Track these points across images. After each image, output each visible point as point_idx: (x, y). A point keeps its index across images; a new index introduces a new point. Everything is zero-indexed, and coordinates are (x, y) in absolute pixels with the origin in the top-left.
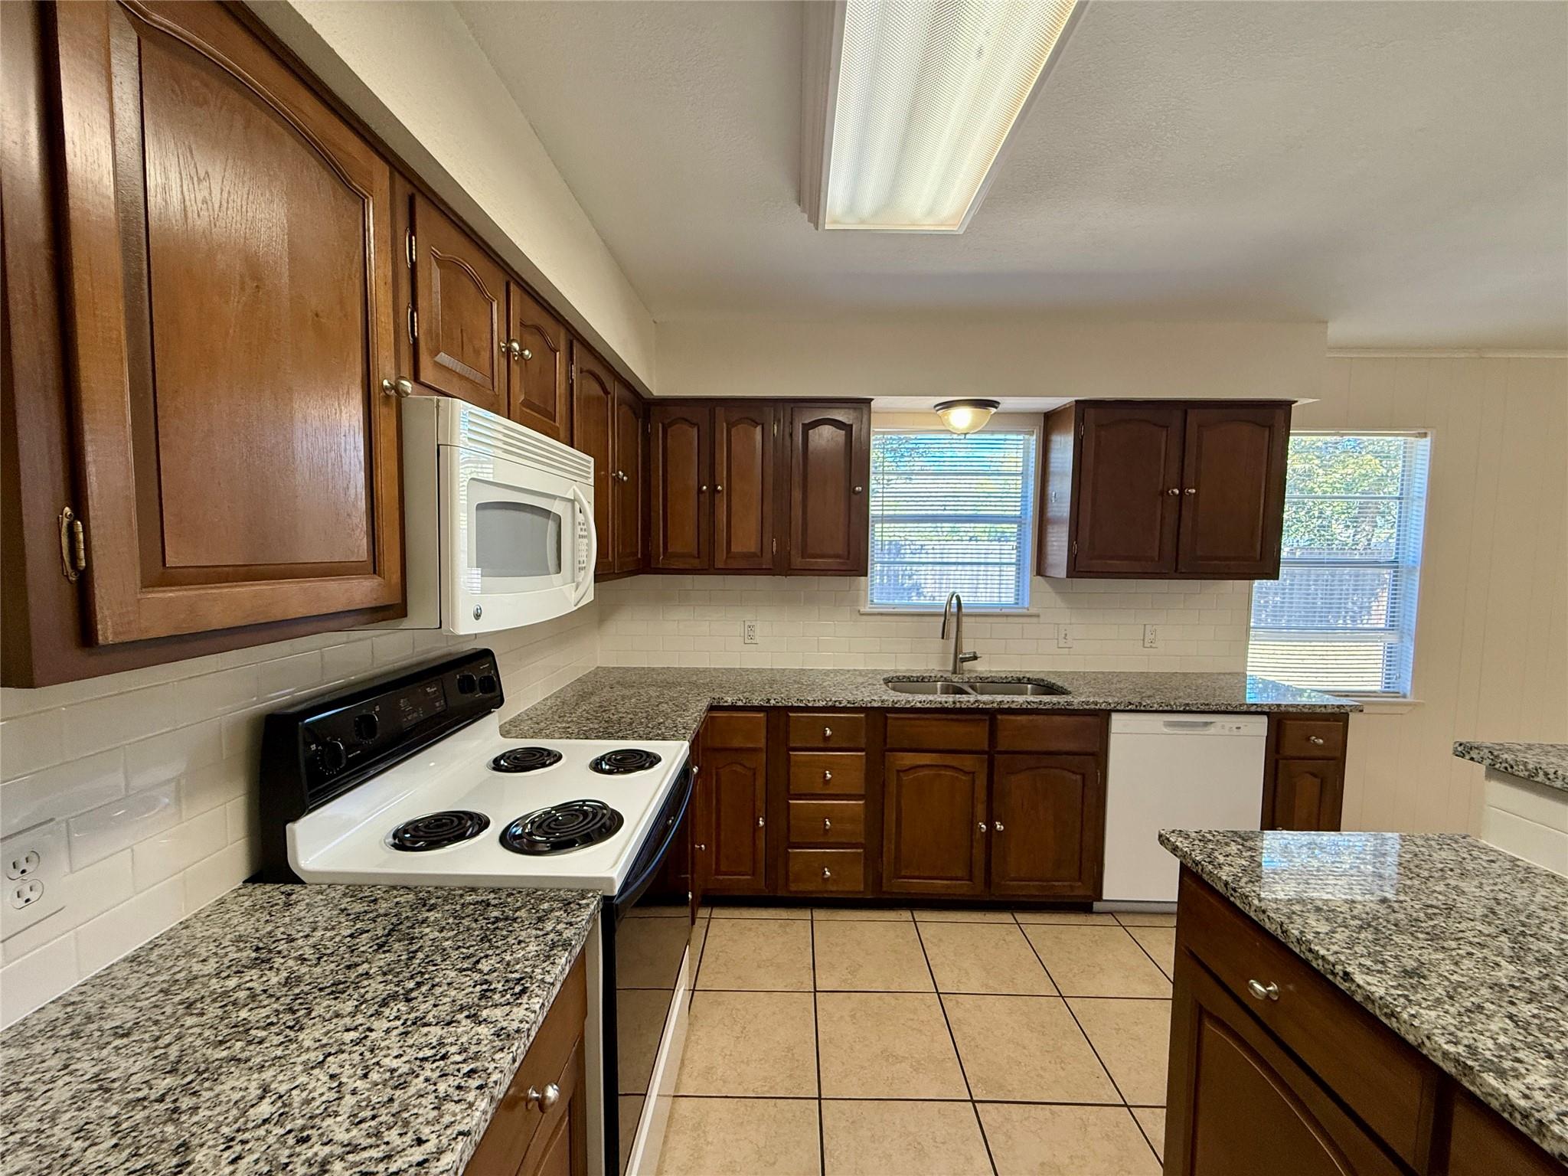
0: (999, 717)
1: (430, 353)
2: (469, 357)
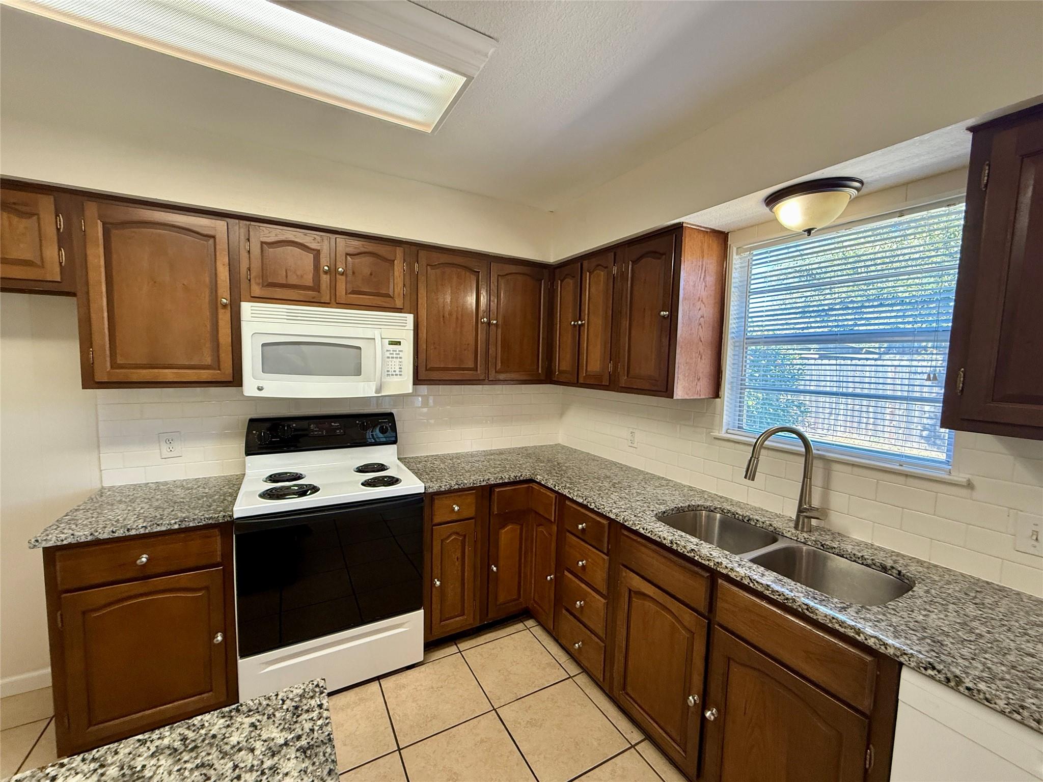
0: (720, 581)
1: (258, 284)
2: (293, 280)
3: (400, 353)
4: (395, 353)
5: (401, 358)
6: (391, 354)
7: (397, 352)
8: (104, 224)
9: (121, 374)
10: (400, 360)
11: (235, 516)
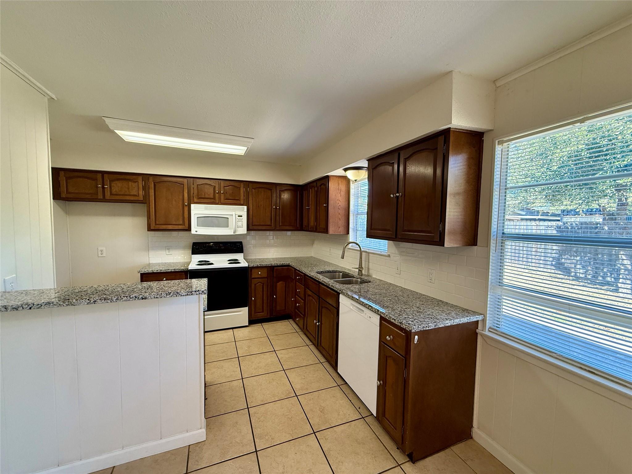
0: (320, 284)
1: (196, 198)
2: (207, 196)
3: (242, 220)
6: (238, 220)
8: (154, 183)
9: (157, 227)
11: (189, 269)
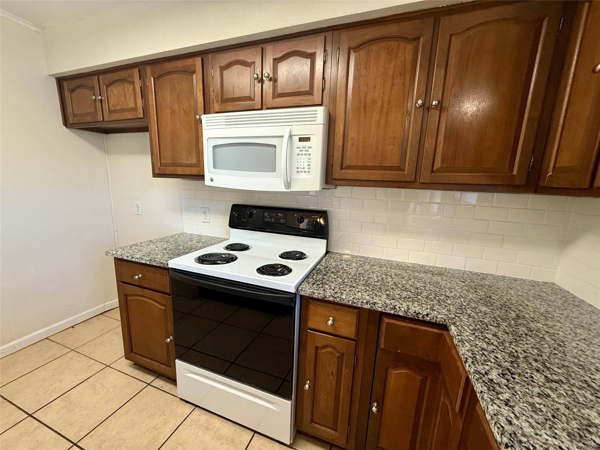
1: (218, 102)
2: (237, 94)
3: (310, 150)
4: (304, 149)
5: (310, 155)
6: (301, 151)
7: (307, 149)
8: (154, 78)
9: (163, 169)
10: (309, 157)
